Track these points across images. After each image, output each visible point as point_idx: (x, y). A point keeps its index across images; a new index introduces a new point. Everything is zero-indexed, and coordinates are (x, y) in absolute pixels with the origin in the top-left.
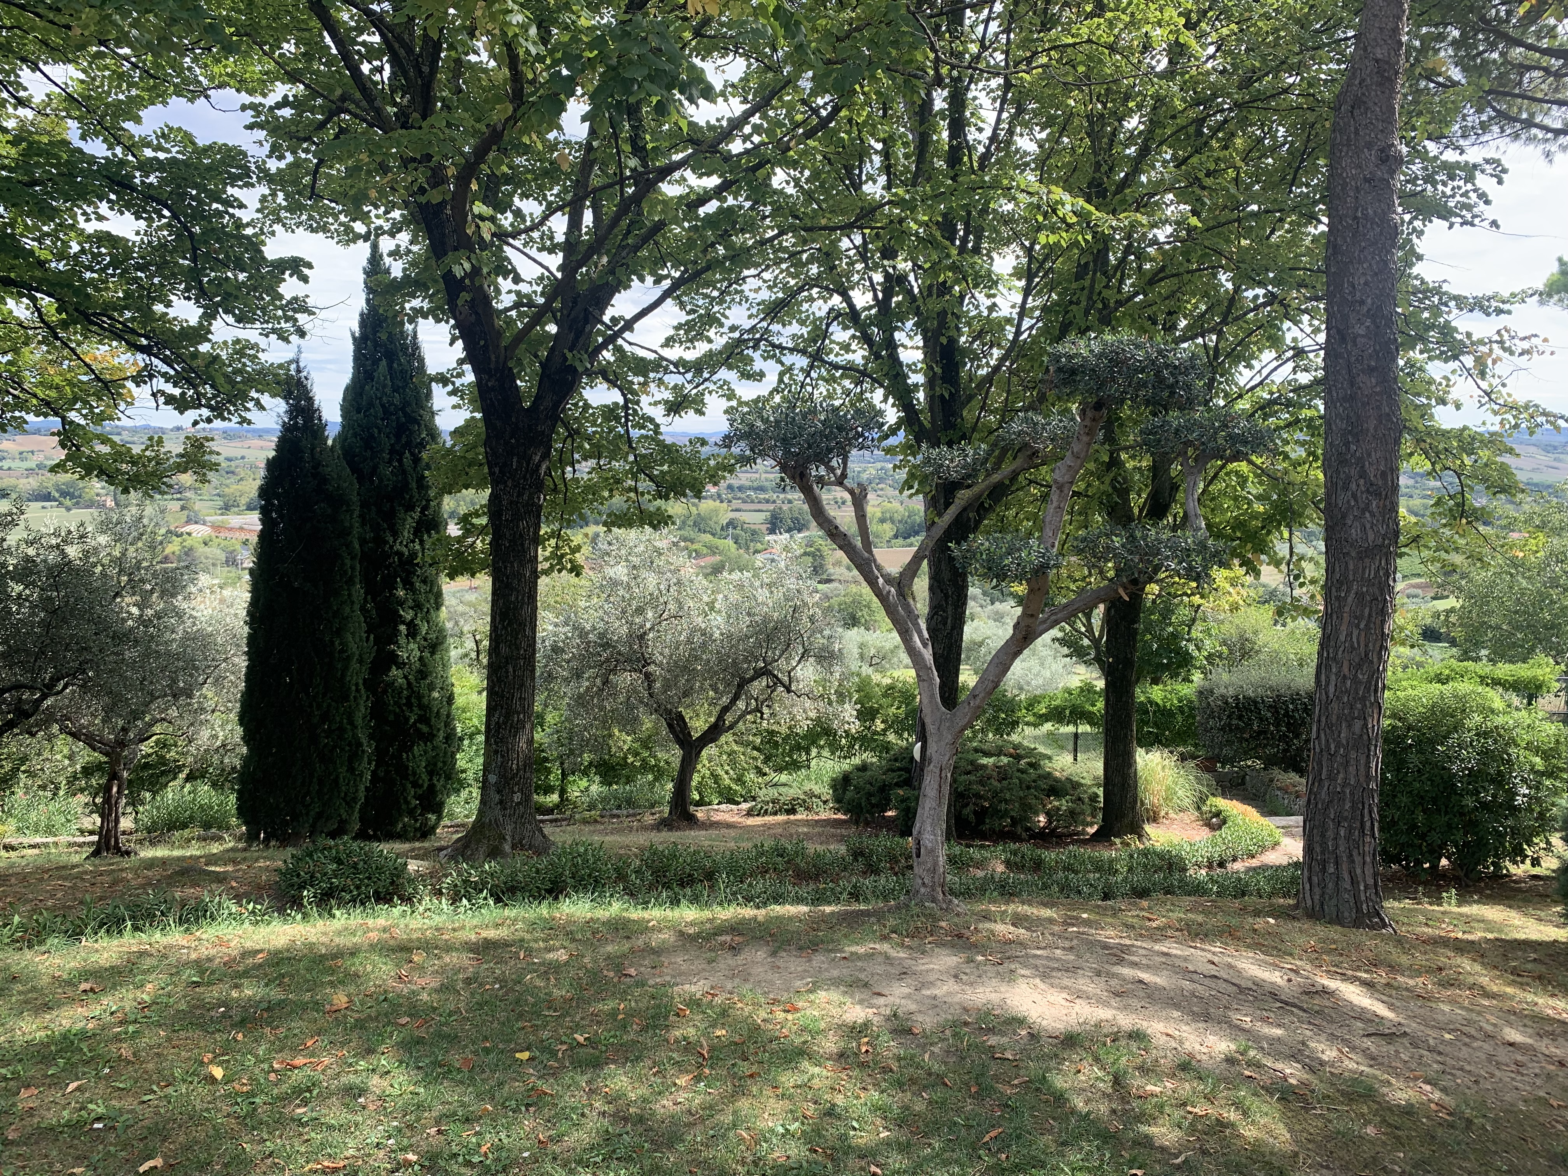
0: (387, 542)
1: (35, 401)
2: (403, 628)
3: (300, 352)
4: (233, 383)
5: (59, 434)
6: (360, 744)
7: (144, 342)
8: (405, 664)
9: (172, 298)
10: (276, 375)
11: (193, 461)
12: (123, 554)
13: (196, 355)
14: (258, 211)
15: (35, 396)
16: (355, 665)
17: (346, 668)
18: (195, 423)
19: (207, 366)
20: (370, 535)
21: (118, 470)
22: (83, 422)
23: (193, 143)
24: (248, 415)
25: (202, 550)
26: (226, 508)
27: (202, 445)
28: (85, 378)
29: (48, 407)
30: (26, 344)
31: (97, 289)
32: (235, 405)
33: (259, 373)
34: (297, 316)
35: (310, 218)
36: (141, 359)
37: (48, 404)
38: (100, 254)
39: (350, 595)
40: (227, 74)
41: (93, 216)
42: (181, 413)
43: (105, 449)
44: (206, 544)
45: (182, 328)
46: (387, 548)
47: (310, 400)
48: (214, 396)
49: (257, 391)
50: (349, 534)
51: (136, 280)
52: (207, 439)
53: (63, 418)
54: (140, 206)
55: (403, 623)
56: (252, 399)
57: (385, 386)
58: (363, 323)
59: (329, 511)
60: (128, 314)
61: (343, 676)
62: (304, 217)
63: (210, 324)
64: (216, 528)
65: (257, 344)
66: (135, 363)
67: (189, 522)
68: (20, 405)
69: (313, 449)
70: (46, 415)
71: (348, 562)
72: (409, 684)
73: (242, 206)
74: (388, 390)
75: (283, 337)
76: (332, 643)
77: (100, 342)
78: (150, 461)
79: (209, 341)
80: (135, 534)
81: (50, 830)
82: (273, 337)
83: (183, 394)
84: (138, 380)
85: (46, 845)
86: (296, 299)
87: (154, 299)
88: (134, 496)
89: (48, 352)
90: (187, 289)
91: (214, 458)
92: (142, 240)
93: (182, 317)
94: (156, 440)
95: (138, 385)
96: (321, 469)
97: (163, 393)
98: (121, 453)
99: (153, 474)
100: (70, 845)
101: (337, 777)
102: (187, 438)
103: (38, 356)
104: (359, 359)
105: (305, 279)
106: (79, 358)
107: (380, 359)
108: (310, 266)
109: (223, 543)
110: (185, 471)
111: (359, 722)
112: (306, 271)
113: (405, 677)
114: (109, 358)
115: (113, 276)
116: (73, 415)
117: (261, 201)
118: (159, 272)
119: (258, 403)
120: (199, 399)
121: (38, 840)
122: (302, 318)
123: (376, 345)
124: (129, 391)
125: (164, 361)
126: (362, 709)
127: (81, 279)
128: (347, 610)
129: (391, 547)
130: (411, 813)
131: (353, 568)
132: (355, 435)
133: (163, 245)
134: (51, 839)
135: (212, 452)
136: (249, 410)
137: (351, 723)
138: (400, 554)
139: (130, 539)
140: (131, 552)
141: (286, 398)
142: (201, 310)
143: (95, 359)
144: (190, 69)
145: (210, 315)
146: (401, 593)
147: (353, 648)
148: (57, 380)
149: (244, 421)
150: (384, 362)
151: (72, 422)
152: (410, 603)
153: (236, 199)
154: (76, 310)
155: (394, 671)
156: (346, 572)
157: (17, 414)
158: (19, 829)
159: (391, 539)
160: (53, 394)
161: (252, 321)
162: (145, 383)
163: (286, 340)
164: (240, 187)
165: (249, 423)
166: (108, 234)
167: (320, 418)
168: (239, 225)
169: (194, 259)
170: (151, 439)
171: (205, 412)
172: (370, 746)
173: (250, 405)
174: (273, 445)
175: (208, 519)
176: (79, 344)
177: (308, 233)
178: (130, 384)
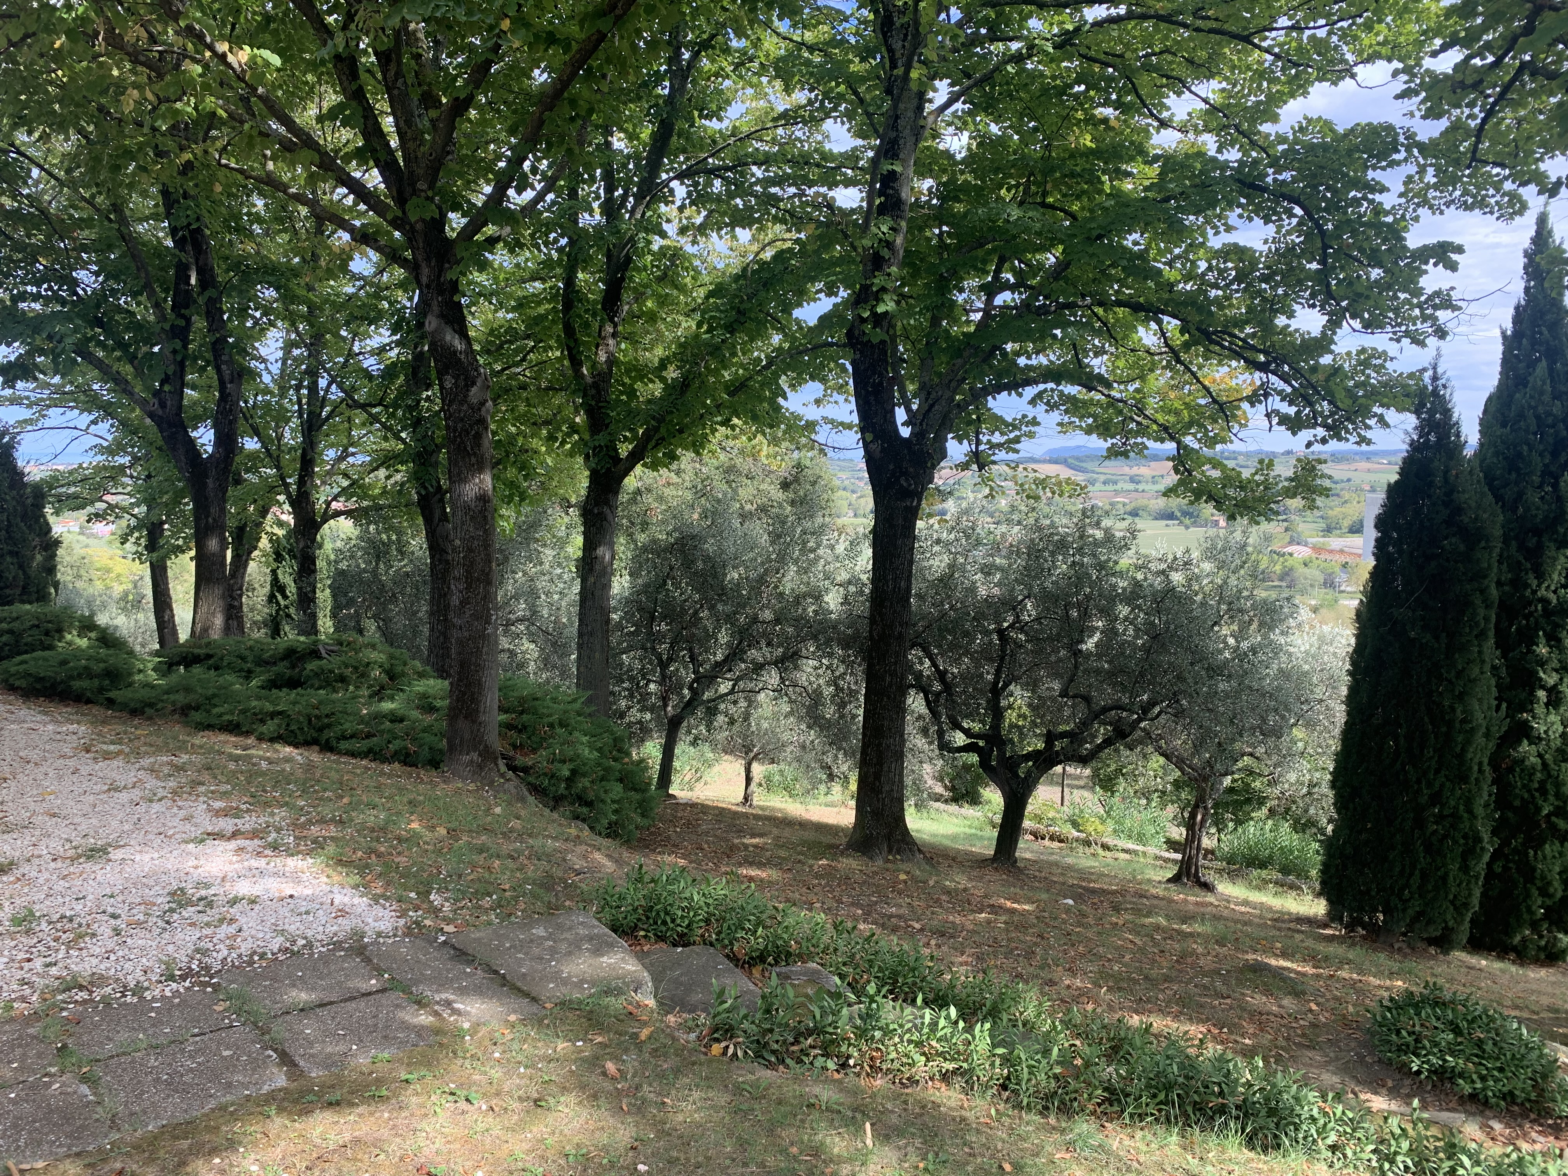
0: (1527, 586)
1: (1155, 427)
2: (1542, 694)
3: (1439, 355)
4: (1354, 398)
5: (1173, 459)
6: (1480, 840)
7: (1262, 358)
8: (1540, 739)
9: (1296, 307)
10: (1405, 386)
11: (1303, 486)
12: (1225, 582)
13: (1314, 369)
14: (1401, 195)
15: (1155, 422)
16: (1479, 739)
17: (1468, 742)
18: (1309, 445)
19: (1327, 380)
20: (1507, 576)
21: (1226, 495)
22: (1196, 446)
23: (1332, 130)
24: (1369, 434)
25: (1302, 570)
26: (1328, 530)
27: (1314, 468)
28: (1202, 402)
29: (1167, 432)
30: (1152, 370)
31: (1221, 307)
32: (1354, 423)
33: (1385, 385)
34: (1439, 313)
35: (1466, 193)
36: (1258, 377)
37: (1166, 429)
38: (1226, 269)
39: (1480, 652)
40: (1379, 44)
41: (1222, 228)
42: (1294, 434)
43: (1216, 474)
44: (1306, 565)
45: (1303, 340)
46: (1528, 593)
47: (1447, 412)
48: (1332, 414)
49: (1382, 405)
50: (1485, 577)
51: (1260, 293)
52: (1320, 462)
53: (1179, 443)
54: (1270, 208)
55: (1543, 687)
56: (1376, 415)
57: (1542, 393)
58: (1517, 319)
59: (1462, 547)
60: (1249, 330)
61: (1464, 750)
62: (1458, 193)
63: (1334, 333)
64: (1317, 549)
65: (1385, 352)
66: (1253, 383)
67: (1291, 542)
68: (1142, 431)
69: (1446, 472)
70: (1162, 441)
71: (1482, 612)
72: (1545, 765)
73: (1383, 189)
74: (1546, 398)
75: (1418, 341)
76: (1453, 710)
77: (1220, 363)
78: (1258, 485)
79: (1331, 352)
80: (1238, 562)
81: (1141, 838)
82: (1406, 341)
83: (1298, 413)
84: (1253, 399)
85: (1135, 852)
86: (1438, 293)
87: (1277, 311)
88: (1242, 522)
89: (1172, 378)
90: (1313, 296)
91: (1327, 483)
92: (1270, 249)
93: (1304, 328)
94: (1266, 463)
95: (1253, 405)
96: (1455, 495)
97: (1277, 412)
98: (1231, 479)
99: (1261, 500)
100: (1157, 858)
101: (1446, 874)
102: (1299, 460)
103: (1162, 381)
104: (1508, 361)
105: (1452, 267)
106: (1198, 381)
107: (1538, 360)
108: (1460, 250)
109: (1323, 565)
110: (1294, 496)
111: (1480, 811)
112: (1454, 257)
113: (1540, 756)
114: (1227, 380)
115: (1237, 291)
116: (1189, 440)
117: (1405, 184)
118: (1284, 282)
119: (1382, 420)
120: (1315, 418)
121: (1131, 846)
122: (1443, 315)
123: (1534, 343)
124: (1245, 412)
125: (1281, 378)
126: (1485, 793)
127: (1207, 298)
128: (1476, 671)
129: (1534, 592)
130: (1535, 926)
131: (1487, 619)
132: (1497, 454)
133: (1291, 249)
134: (1140, 848)
135: (1323, 476)
136: (1369, 427)
137: (1470, 812)
138: (1545, 601)
139: (1233, 566)
140: (1233, 581)
141: (1417, 413)
142: (1326, 318)
143: (1214, 381)
144: (1336, 47)
145: (1334, 323)
146: (1543, 650)
147: (1479, 717)
148: (1178, 405)
149: (1363, 440)
150: (1544, 363)
151: (1187, 446)
152: (1555, 664)
153: (1377, 183)
154: (1198, 329)
155: (1525, 746)
156: (1477, 624)
157: (1139, 440)
158: (1115, 831)
159: (1535, 583)
160: (1172, 419)
161: (1381, 326)
162: (1260, 402)
163: (1422, 344)
164: (1383, 169)
165: (1369, 442)
166: (1236, 245)
167: (1458, 435)
168: (1378, 210)
169: (1324, 262)
170: (1261, 462)
171: (1320, 432)
172: (1491, 842)
173: (1372, 422)
174: (1397, 468)
175: (1310, 540)
176: (1200, 367)
177: (1461, 212)
178: (1245, 405)
